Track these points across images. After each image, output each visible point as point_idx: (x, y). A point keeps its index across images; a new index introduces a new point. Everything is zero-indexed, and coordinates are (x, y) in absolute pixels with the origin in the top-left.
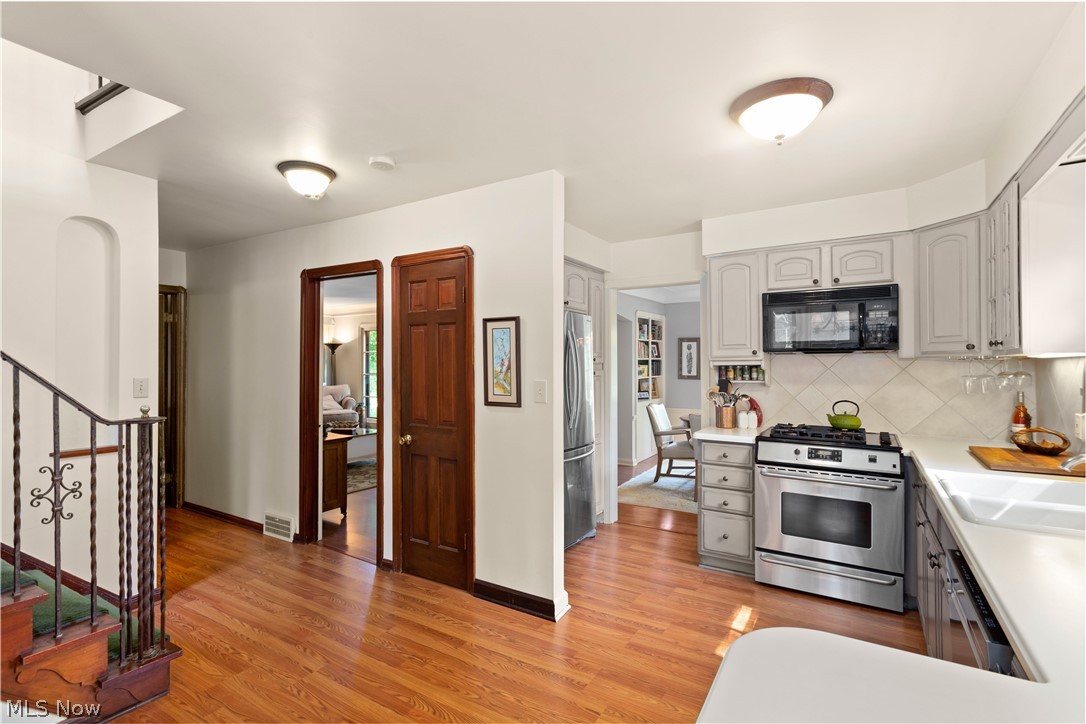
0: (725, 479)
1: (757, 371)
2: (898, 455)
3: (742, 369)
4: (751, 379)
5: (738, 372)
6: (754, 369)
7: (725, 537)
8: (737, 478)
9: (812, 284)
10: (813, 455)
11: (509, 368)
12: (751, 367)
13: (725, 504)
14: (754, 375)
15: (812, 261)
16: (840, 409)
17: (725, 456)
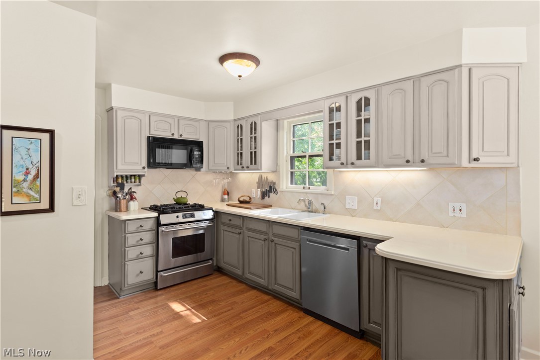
0: (141, 240)
1: (135, 178)
2: (211, 211)
3: (127, 176)
4: (131, 182)
5: (125, 178)
6: (133, 177)
7: (141, 272)
8: (148, 237)
9: (171, 135)
10: (185, 217)
11: (38, 176)
12: (131, 176)
13: (141, 253)
14: (133, 180)
15: (171, 124)
16: (179, 195)
17: (141, 226)
